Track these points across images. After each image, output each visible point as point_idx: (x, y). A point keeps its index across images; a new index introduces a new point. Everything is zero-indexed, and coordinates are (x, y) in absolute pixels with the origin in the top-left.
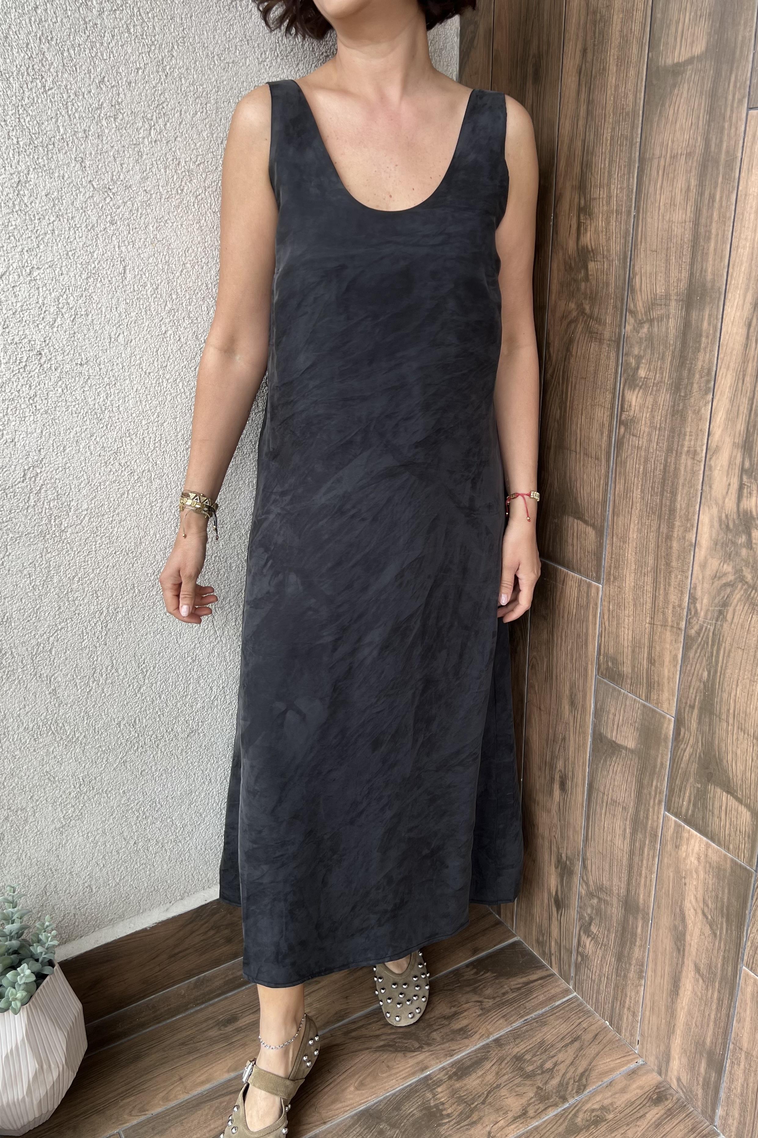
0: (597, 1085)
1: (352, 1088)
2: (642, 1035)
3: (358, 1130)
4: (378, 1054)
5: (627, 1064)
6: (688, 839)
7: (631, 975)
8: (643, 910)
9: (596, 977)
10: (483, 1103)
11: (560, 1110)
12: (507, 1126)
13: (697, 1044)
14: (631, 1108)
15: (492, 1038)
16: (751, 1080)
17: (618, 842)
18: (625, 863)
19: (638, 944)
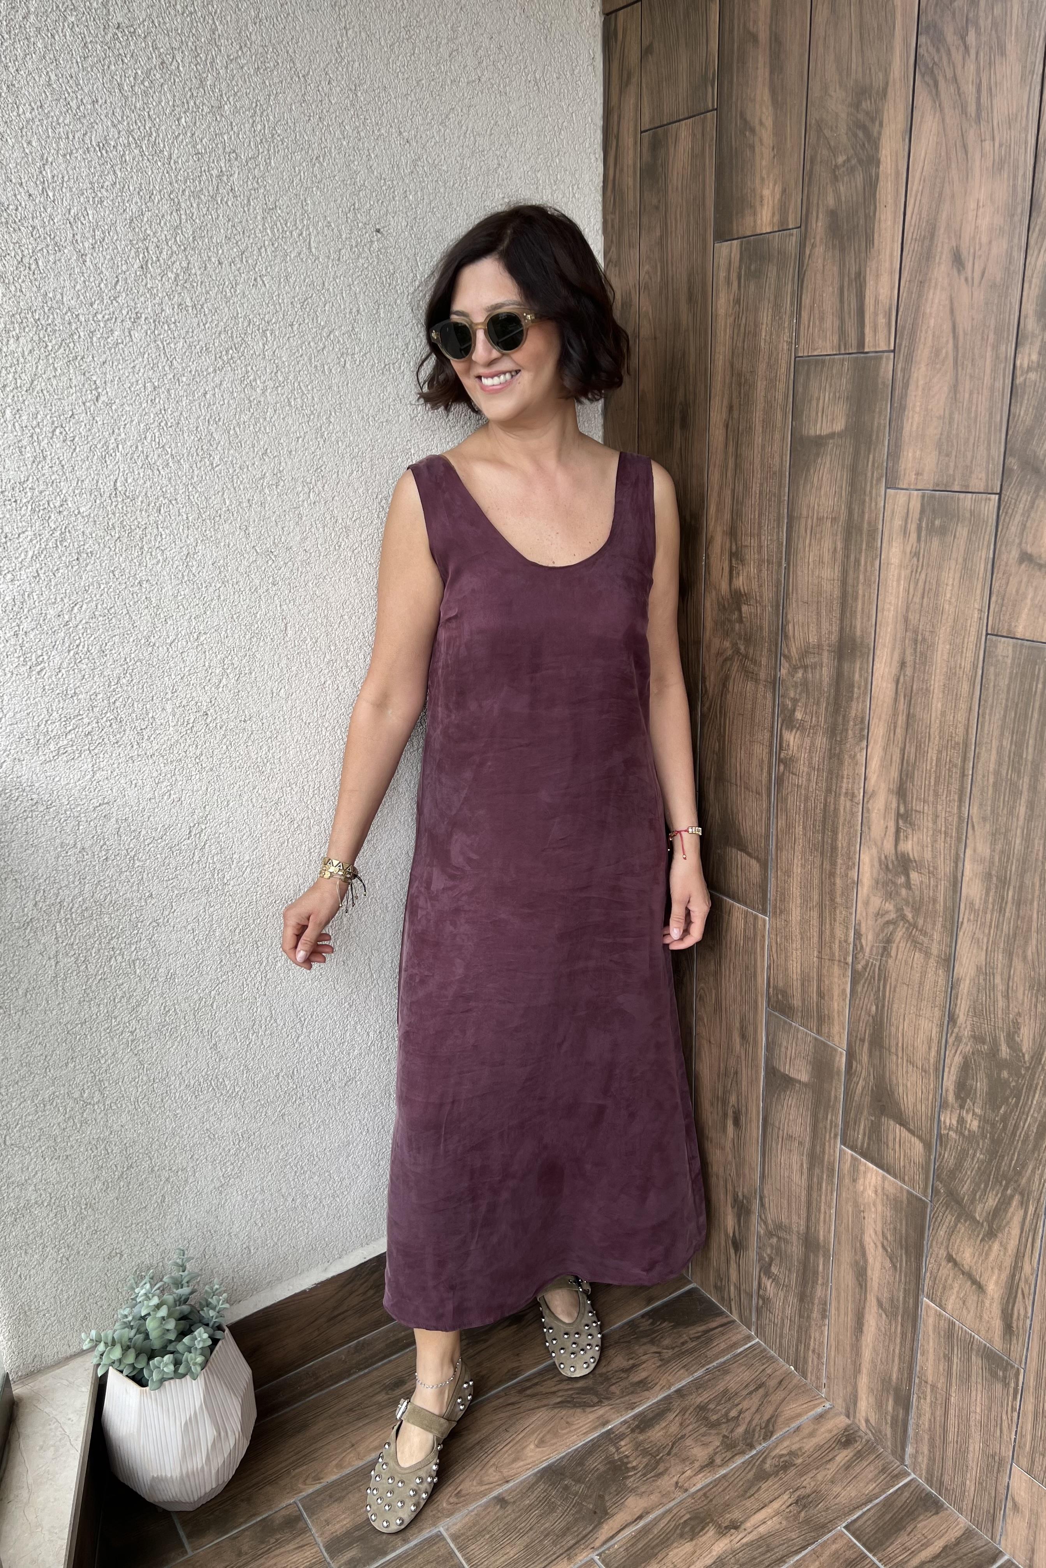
0: (784, 1431)
1: (532, 1446)
2: (828, 1378)
3: (542, 1487)
4: (556, 1411)
5: (814, 1408)
6: (865, 1173)
7: (815, 1315)
8: (824, 1246)
9: (778, 1321)
10: (669, 1454)
11: (747, 1457)
12: (694, 1475)
13: (883, 1381)
14: (820, 1452)
15: (673, 1389)
16: (939, 1412)
17: (796, 1177)
18: (803, 1198)
19: (819, 1282)
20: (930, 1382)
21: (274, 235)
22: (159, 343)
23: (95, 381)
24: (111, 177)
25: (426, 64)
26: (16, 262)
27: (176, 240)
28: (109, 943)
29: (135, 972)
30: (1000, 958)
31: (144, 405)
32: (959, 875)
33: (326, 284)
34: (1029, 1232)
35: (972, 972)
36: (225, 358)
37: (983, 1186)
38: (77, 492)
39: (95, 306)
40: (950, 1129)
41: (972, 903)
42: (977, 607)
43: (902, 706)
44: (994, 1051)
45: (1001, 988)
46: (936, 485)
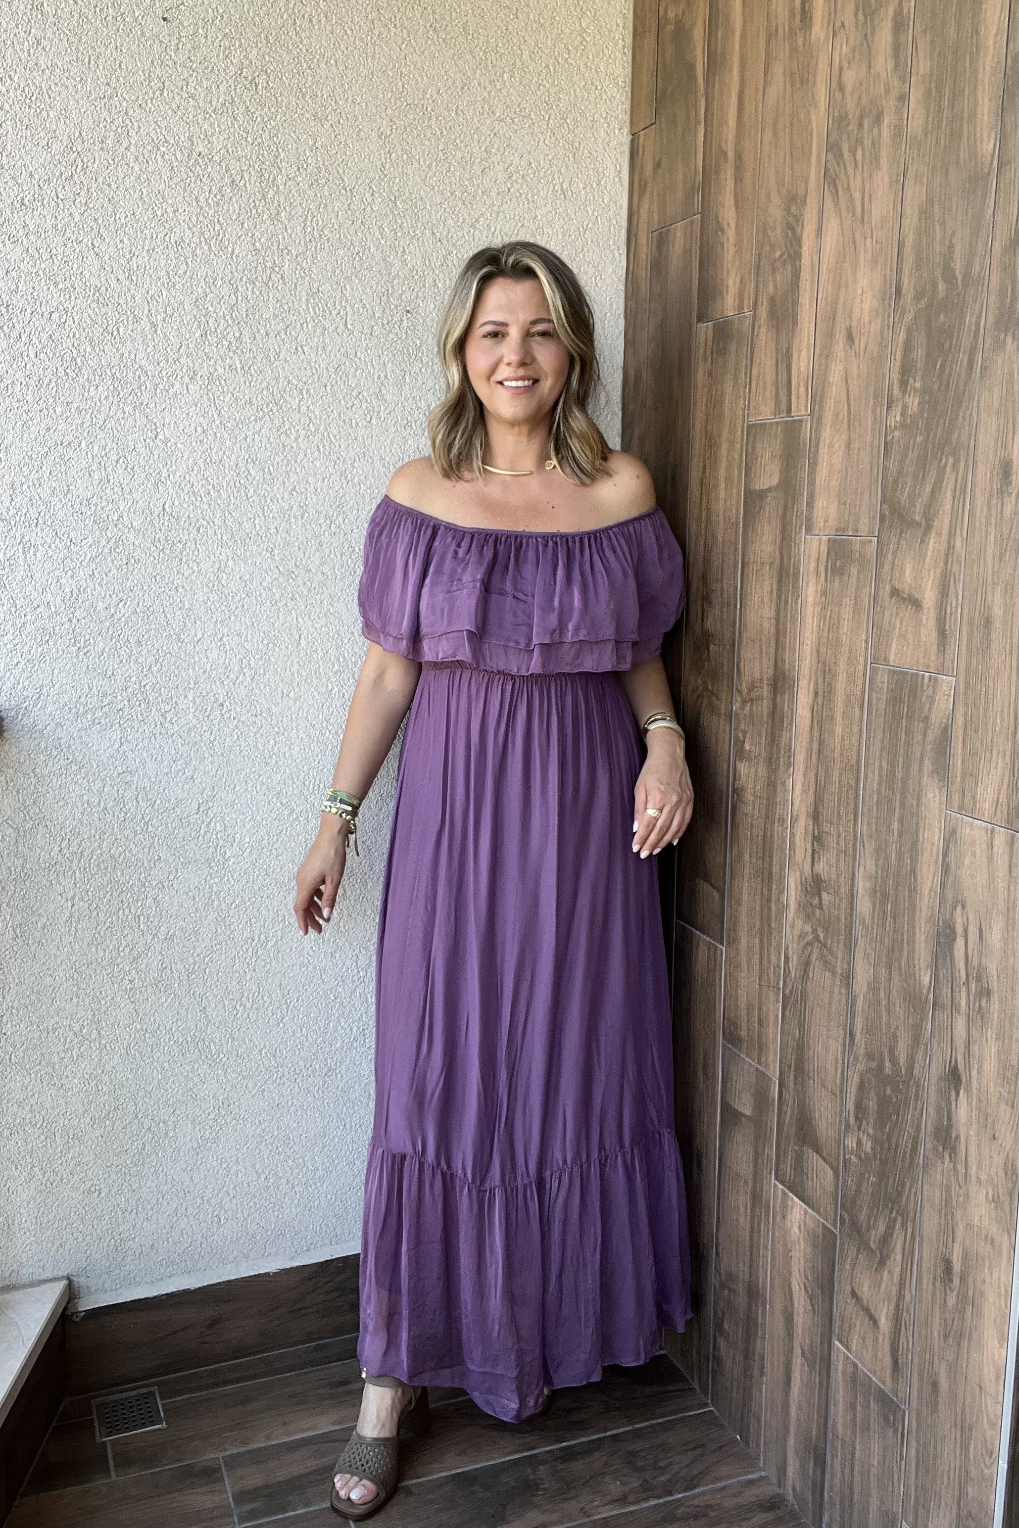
0: (708, 1487)
1: (452, 1454)
2: (765, 1444)
5: (747, 1474)
6: (792, 1208)
7: (756, 1373)
8: (763, 1294)
9: (728, 1384)
10: (584, 1484)
11: (661, 1501)
12: (602, 1506)
13: (806, 1441)
14: (738, 1511)
15: (608, 1434)
16: (847, 1471)
17: (742, 1220)
18: (747, 1243)
19: (759, 1335)
20: (840, 1436)
21: (315, 313)
22: (211, 395)
23: (155, 424)
24: (184, 267)
25: (460, 178)
26: (101, 330)
27: (231, 316)
28: (119, 896)
29: (139, 926)
30: (883, 971)
31: (194, 444)
32: (855, 892)
33: (359, 354)
34: (908, 1255)
35: (864, 989)
36: (266, 410)
37: (875, 1212)
38: (132, 510)
39: (161, 364)
40: (852, 1153)
41: (864, 920)
42: (864, 638)
43: (816, 733)
44: (881, 1067)
45: (884, 1002)
46: (837, 530)
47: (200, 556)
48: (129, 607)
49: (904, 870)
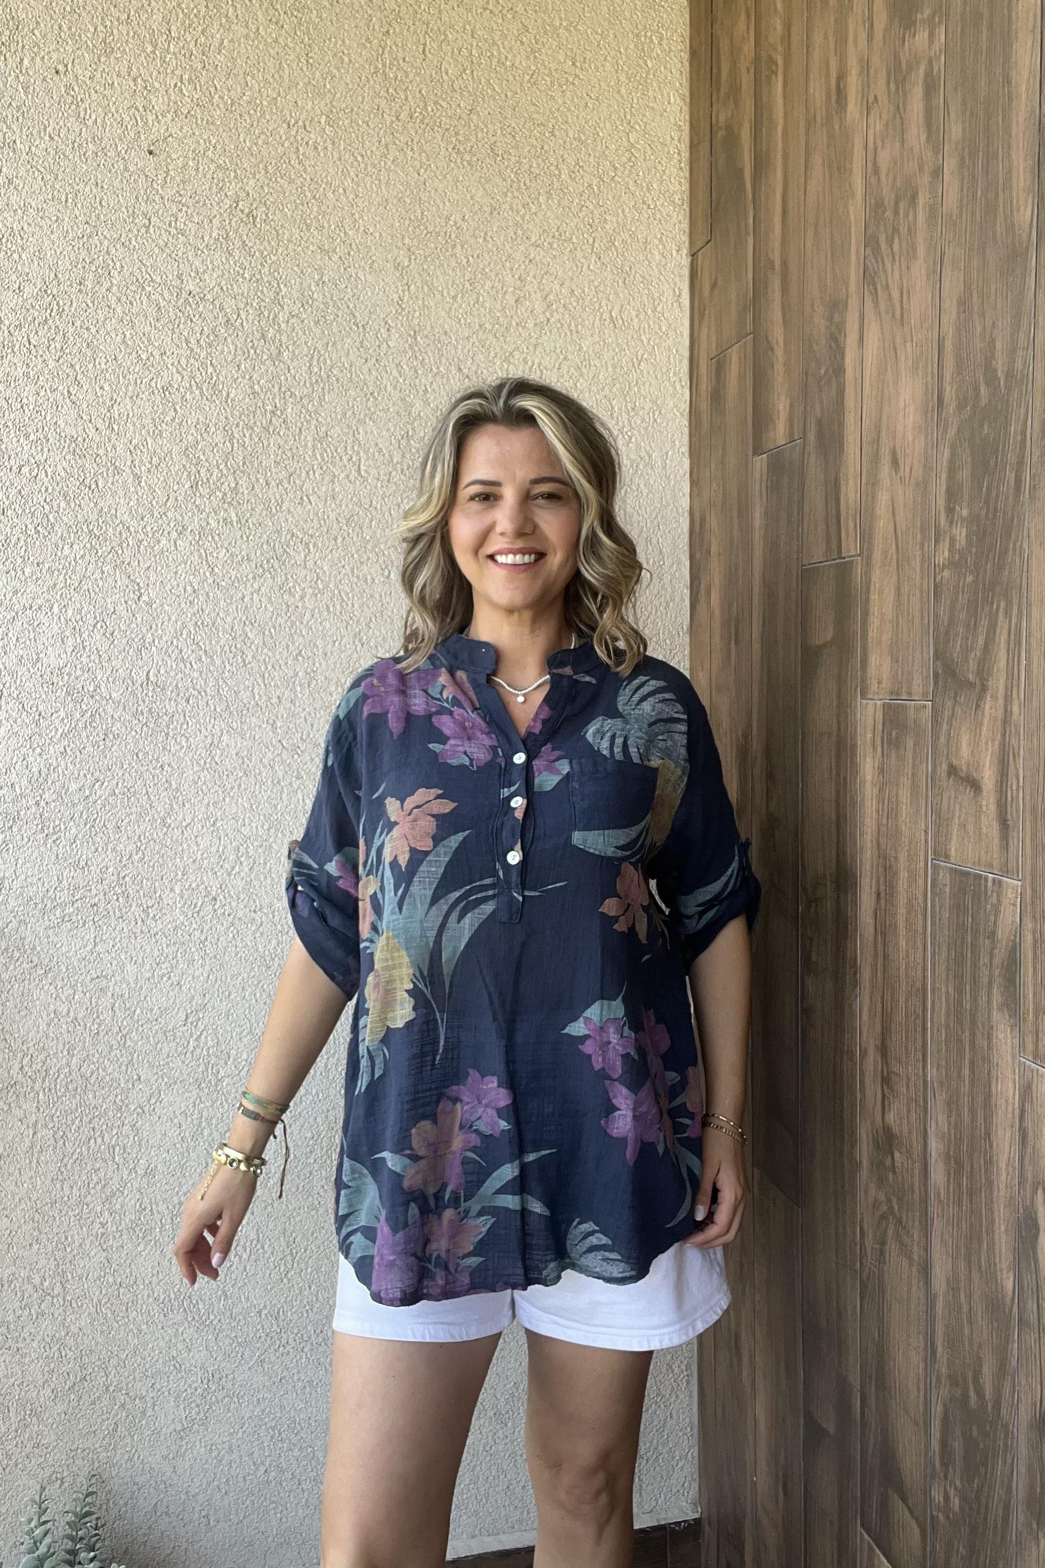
22: (202, 551)
23: (139, 584)
25: (491, 309)
26: (78, 483)
27: (226, 465)
28: (90, 1122)
29: (114, 1158)
30: (962, 1265)
31: (183, 605)
32: (928, 1155)
33: (374, 503)
35: (944, 1286)
36: (266, 567)
38: (110, 679)
39: (146, 519)
40: (939, 1508)
41: (939, 1194)
42: (923, 825)
43: (880, 946)
44: (966, 1395)
45: (965, 1308)
46: (891, 693)
47: (189, 730)
48: (106, 788)
49: (978, 1132)
